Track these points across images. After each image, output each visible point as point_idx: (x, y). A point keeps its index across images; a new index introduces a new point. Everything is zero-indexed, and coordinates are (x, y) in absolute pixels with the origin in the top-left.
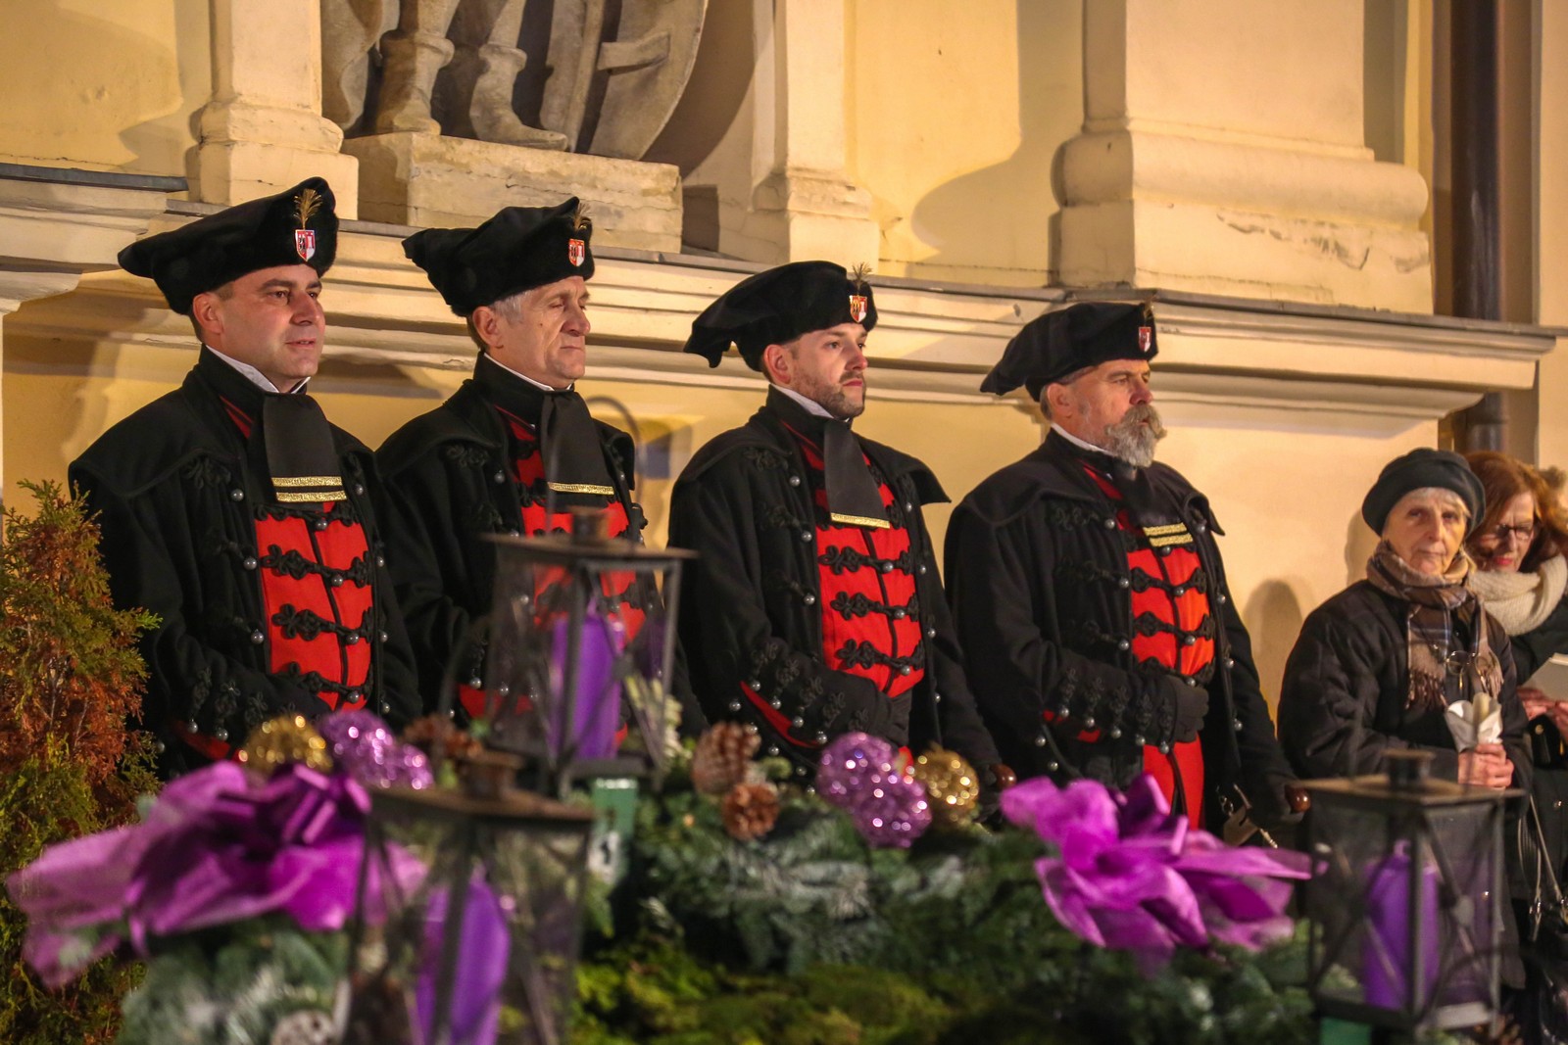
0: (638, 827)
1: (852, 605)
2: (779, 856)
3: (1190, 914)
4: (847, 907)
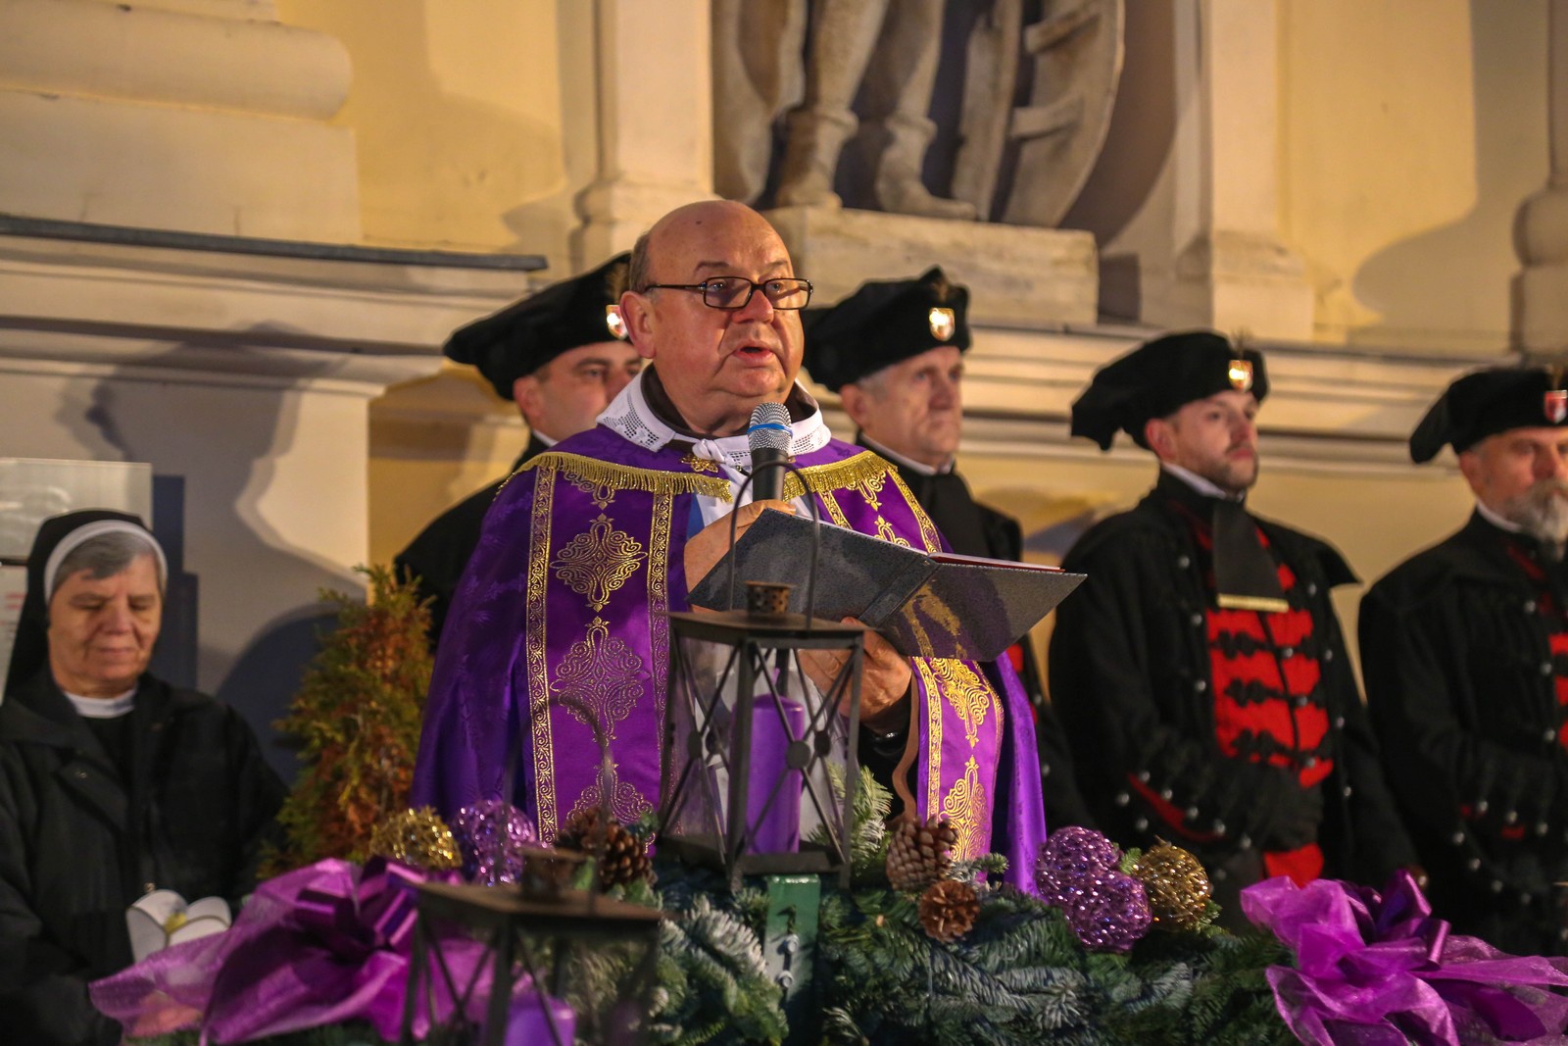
0: (823, 927)
1: (1247, 692)
2: (984, 960)
3: (1443, 1027)
4: (1056, 1017)
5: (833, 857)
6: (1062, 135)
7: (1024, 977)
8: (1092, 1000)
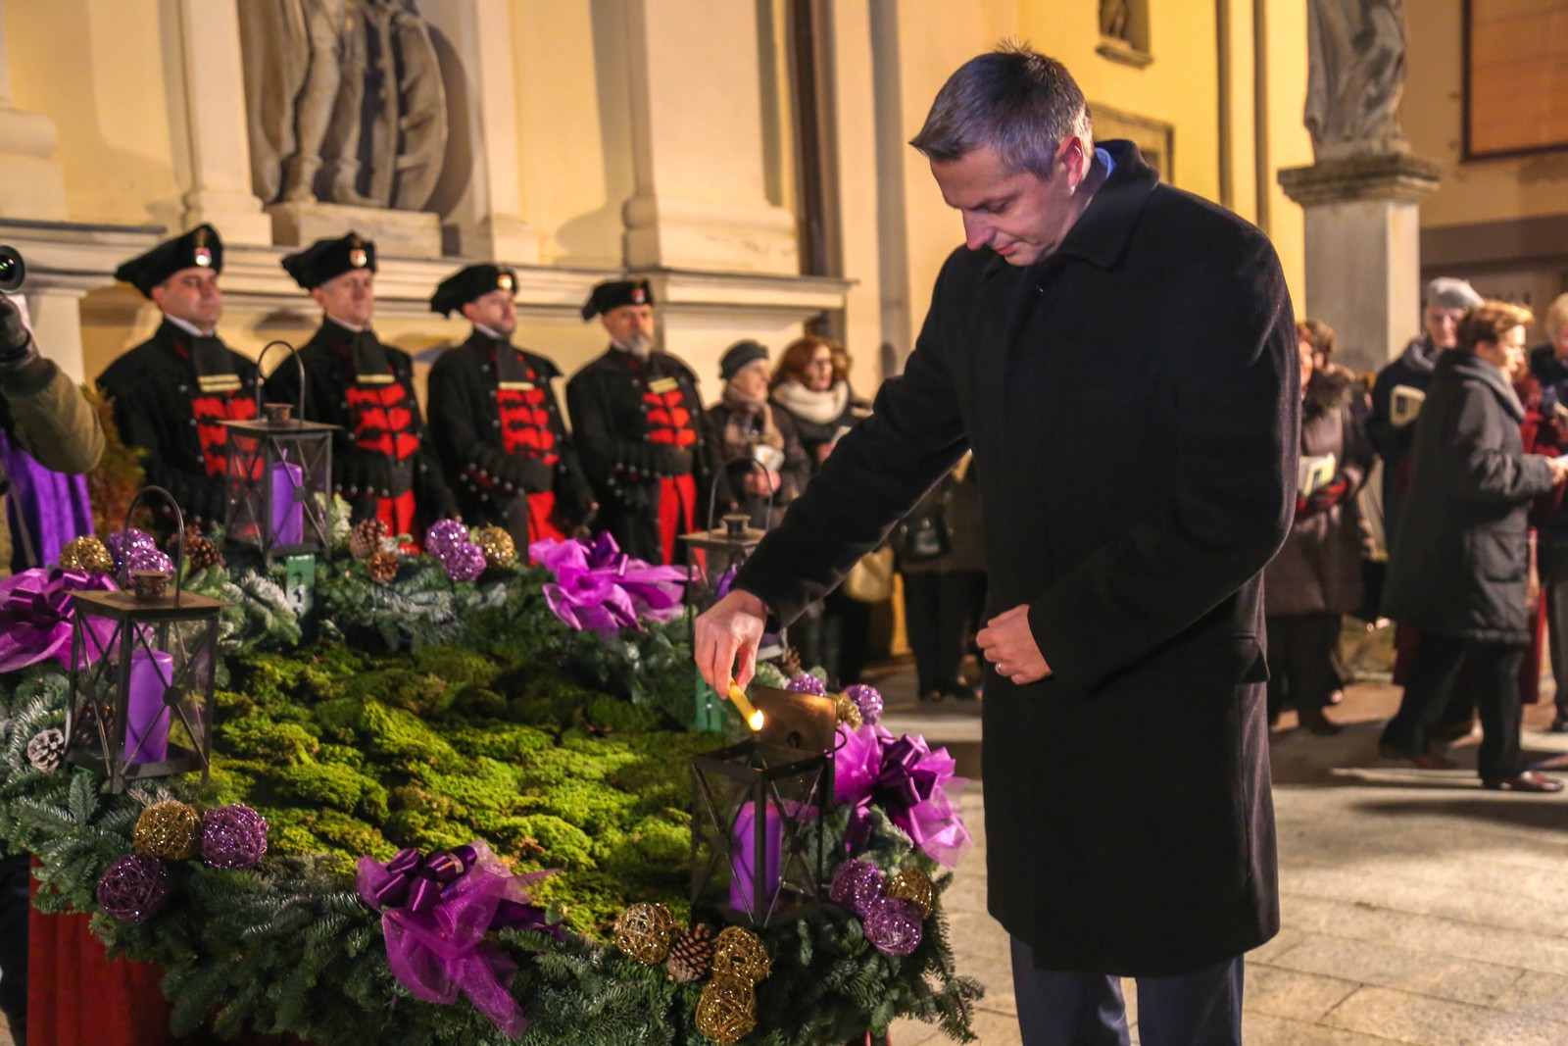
0: (317, 580)
2: (402, 589)
3: (627, 608)
4: (440, 616)
5: (321, 544)
6: (420, 169)
7: (423, 597)
8: (458, 606)
